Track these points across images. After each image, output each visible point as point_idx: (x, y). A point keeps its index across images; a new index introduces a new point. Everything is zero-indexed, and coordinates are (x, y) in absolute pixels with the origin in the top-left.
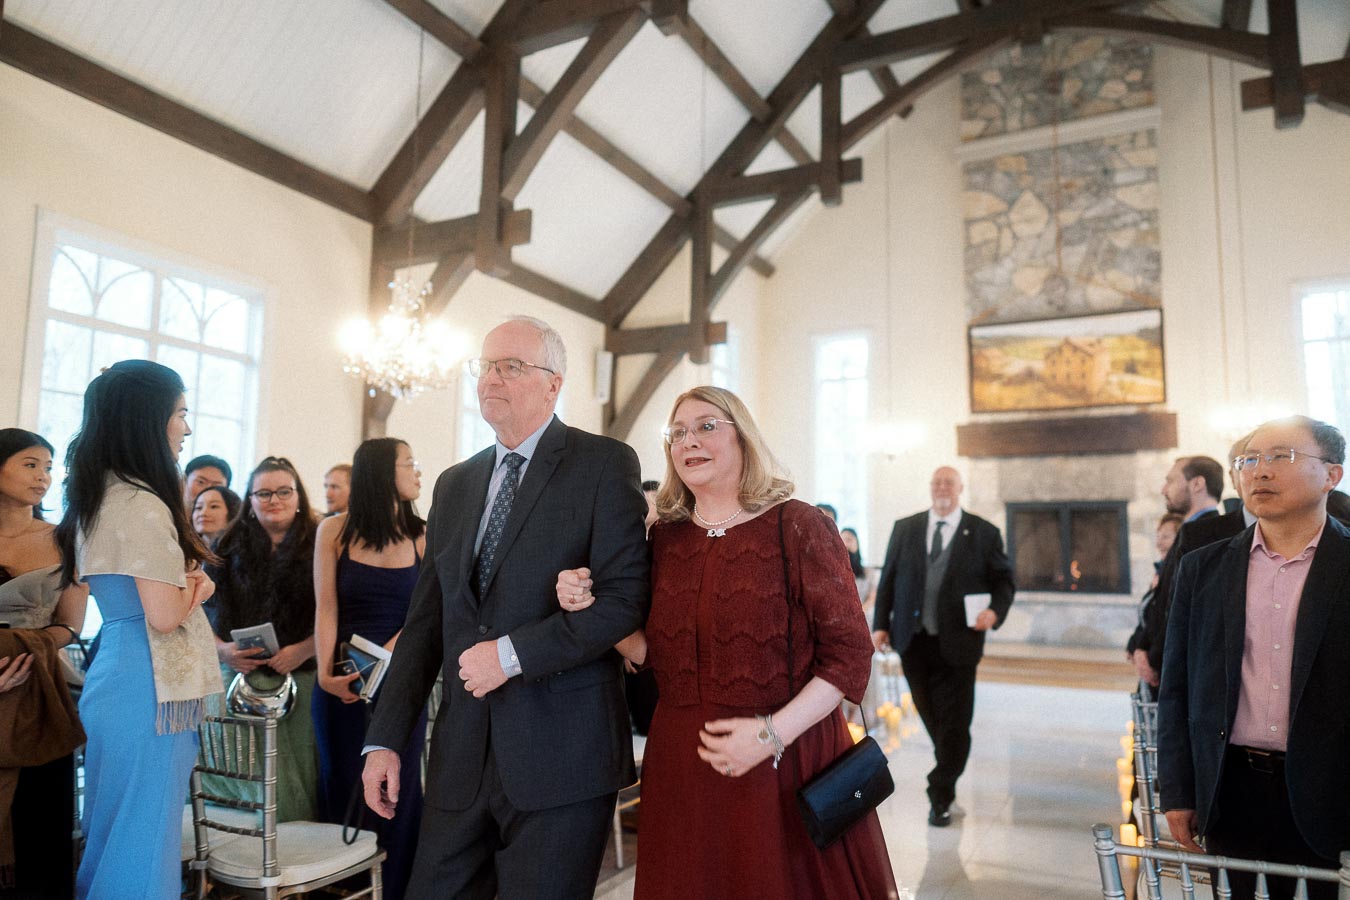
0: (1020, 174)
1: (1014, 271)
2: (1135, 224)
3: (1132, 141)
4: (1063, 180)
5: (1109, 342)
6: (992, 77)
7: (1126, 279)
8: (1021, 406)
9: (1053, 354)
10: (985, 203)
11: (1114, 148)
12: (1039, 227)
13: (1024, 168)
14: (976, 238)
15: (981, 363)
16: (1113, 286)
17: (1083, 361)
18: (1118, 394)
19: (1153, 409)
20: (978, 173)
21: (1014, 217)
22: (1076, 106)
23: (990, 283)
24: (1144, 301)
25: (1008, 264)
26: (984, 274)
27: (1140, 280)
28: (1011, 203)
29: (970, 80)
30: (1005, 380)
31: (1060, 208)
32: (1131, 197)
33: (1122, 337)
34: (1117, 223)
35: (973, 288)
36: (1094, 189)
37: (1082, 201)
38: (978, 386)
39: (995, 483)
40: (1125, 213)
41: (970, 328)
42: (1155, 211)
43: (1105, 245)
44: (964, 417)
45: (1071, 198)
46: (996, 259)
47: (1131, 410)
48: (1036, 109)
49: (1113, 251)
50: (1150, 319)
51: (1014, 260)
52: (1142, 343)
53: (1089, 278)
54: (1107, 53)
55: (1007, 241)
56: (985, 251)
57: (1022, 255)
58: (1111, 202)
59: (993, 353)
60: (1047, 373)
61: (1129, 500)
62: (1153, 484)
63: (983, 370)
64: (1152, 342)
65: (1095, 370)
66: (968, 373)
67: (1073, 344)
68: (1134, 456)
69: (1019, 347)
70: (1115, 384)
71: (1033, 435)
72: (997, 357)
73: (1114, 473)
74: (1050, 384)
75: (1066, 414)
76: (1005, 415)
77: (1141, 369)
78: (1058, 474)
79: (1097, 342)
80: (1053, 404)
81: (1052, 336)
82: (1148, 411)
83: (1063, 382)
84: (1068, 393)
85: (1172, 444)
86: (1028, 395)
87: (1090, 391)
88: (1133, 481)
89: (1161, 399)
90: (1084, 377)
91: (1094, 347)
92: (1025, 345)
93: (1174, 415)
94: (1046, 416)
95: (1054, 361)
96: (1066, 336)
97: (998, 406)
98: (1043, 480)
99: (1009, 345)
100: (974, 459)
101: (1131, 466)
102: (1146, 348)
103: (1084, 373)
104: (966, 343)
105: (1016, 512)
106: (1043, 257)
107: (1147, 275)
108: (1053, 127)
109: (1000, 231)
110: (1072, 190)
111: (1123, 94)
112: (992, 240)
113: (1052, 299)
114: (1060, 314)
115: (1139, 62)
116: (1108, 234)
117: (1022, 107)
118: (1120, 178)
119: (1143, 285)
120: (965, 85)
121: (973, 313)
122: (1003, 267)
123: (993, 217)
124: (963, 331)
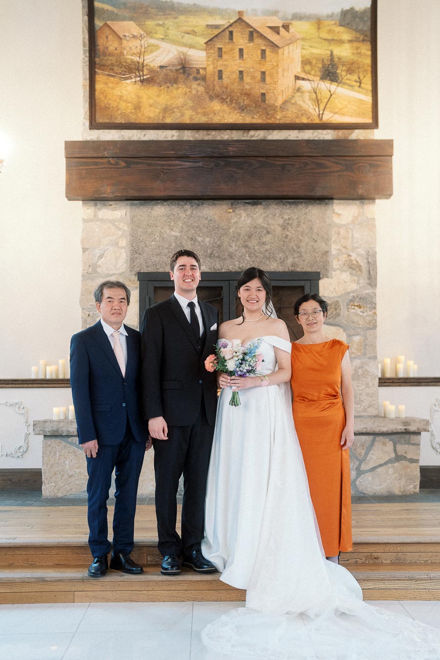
5: (299, 28)
8: (168, 120)
9: (219, 38)
15: (107, 43)
17: (263, 52)
18: (312, 113)
19: (356, 135)
30: (146, 74)
33: (319, 22)
38: (102, 81)
39: (123, 243)
47: (327, 135)
52: (346, 36)
59: (128, 27)
60: (210, 69)
61: (320, 272)
62: (354, 249)
63: (111, 55)
64: (361, 31)
65: (280, 70)
66: (87, 59)
67: (248, 26)
68: (330, 206)
69: (169, 22)
70: (307, 95)
71: (187, 164)
72: (134, 37)
73: (300, 229)
74: (214, 86)
75: (236, 135)
76: (144, 132)
77: (344, 73)
78: (221, 231)
79: (283, 26)
80: (216, 120)
81: (219, 9)
82: (350, 138)
83: (233, 84)
84: (239, 104)
85: (384, 190)
86: (180, 101)
87: (272, 102)
88: (327, 244)
89: (369, 120)
90: (263, 79)
91: (278, 33)
92: (176, 21)
93: (389, 144)
94: (206, 138)
95: (220, 49)
96: (240, 13)
97: (133, 119)
98: (200, 239)
99: (153, 19)
100: (93, 202)
101: (325, 222)
102: (350, 41)
103: (263, 73)
104: (83, 7)
105: (156, 288)
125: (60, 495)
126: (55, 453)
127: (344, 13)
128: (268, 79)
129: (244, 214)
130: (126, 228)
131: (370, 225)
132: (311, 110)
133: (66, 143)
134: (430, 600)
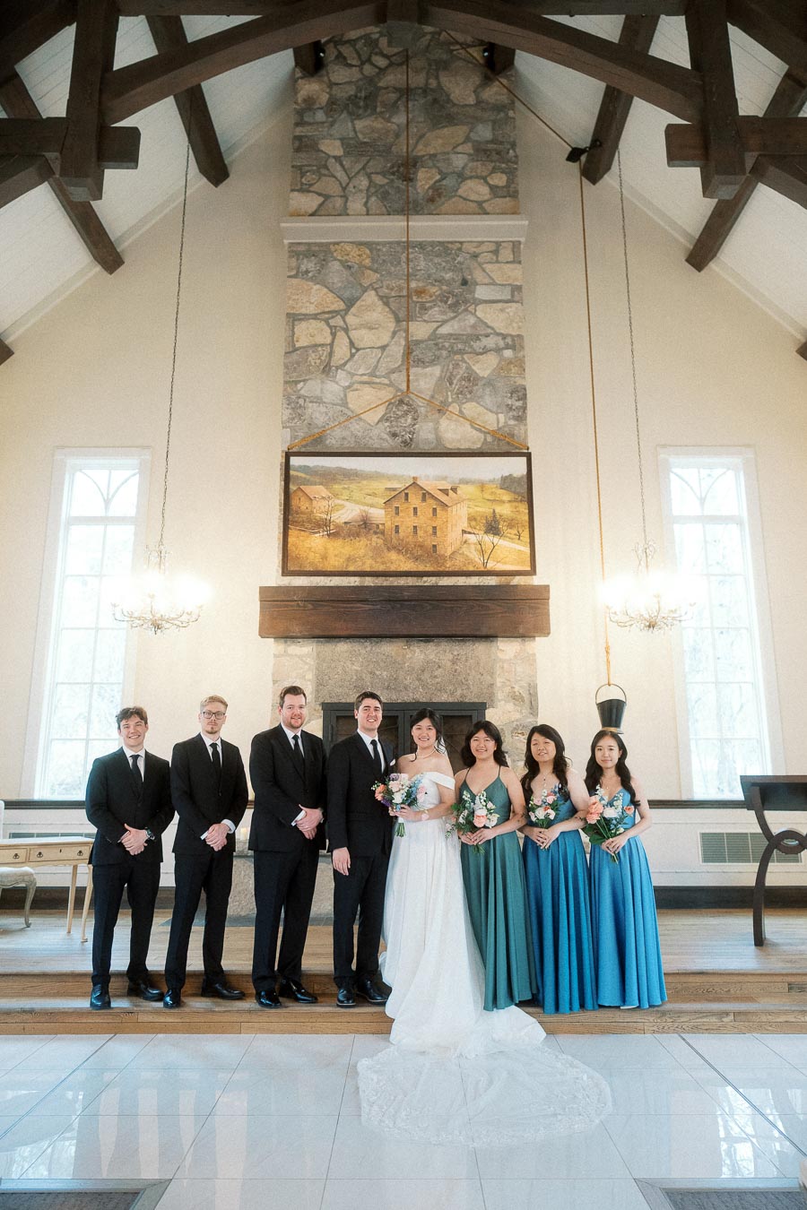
0: (361, 266)
1: (347, 389)
2: (498, 350)
3: (496, 252)
4: (413, 285)
5: (462, 490)
6: (332, 147)
7: (488, 415)
8: (351, 569)
9: (397, 499)
10: (316, 297)
11: (475, 256)
12: (385, 339)
13: (367, 262)
14: (302, 341)
15: (299, 503)
16: (472, 423)
17: (435, 510)
18: (477, 561)
19: (517, 580)
20: (310, 258)
21: (350, 319)
22: (432, 200)
23: (318, 400)
25: (342, 378)
26: (311, 387)
27: (500, 415)
28: (350, 303)
29: (305, 146)
30: (332, 529)
31: (408, 321)
32: (494, 317)
33: (482, 486)
34: (477, 345)
35: (295, 404)
36: (451, 301)
37: (435, 313)
38: (293, 533)
39: (310, 676)
40: (487, 336)
41: (288, 455)
42: (518, 336)
43: (462, 371)
44: (273, 577)
45: (424, 308)
46: (327, 369)
47: (491, 581)
48: (384, 196)
49: (471, 379)
50: (516, 466)
51: (351, 375)
52: (506, 497)
53: (441, 411)
54: (468, 148)
55: (342, 350)
56: (312, 358)
57: (361, 369)
58: (471, 320)
59: (318, 490)
60: (388, 524)
61: (485, 703)
62: (517, 681)
63: (302, 513)
64: (518, 494)
65: (449, 525)
66: (282, 516)
67: (422, 488)
68: (494, 644)
69: (353, 486)
70: (473, 546)
71: (367, 607)
72: (323, 498)
73: (468, 664)
74: (392, 539)
75: (411, 581)
76: (330, 578)
77: (505, 528)
78: (397, 665)
79: (452, 489)
80: (393, 568)
81: (395, 476)
82: (512, 584)
83: (408, 537)
84: (413, 554)
85: (542, 628)
86: (362, 552)
87: (442, 552)
88: (492, 677)
89: (529, 569)
90: (435, 533)
91: (447, 495)
92: (360, 485)
93: (546, 588)
94: (385, 584)
95: (397, 508)
96: (414, 478)
97: (320, 567)
98: (378, 673)
99: (340, 483)
100: (283, 640)
101: (490, 657)
102: (510, 501)
103: (435, 528)
104: (281, 475)
105: (338, 718)
106: (387, 376)
107: (511, 413)
108: (406, 217)
109: (334, 335)
110: (425, 298)
111: (486, 198)
112: (320, 345)
113: (398, 430)
114: (406, 450)
115: (503, 165)
116: (465, 356)
117: (367, 190)
118: (481, 292)
119: (506, 425)
120: (298, 150)
121: (294, 437)
122: (337, 383)
123: (324, 316)
124: (280, 459)
125: (243, 914)
126: (240, 872)
127: (504, 479)
128: (438, 533)
129: (418, 651)
130: (312, 663)
131: (531, 660)
132: (477, 559)
133: (260, 588)
134: (583, 1033)
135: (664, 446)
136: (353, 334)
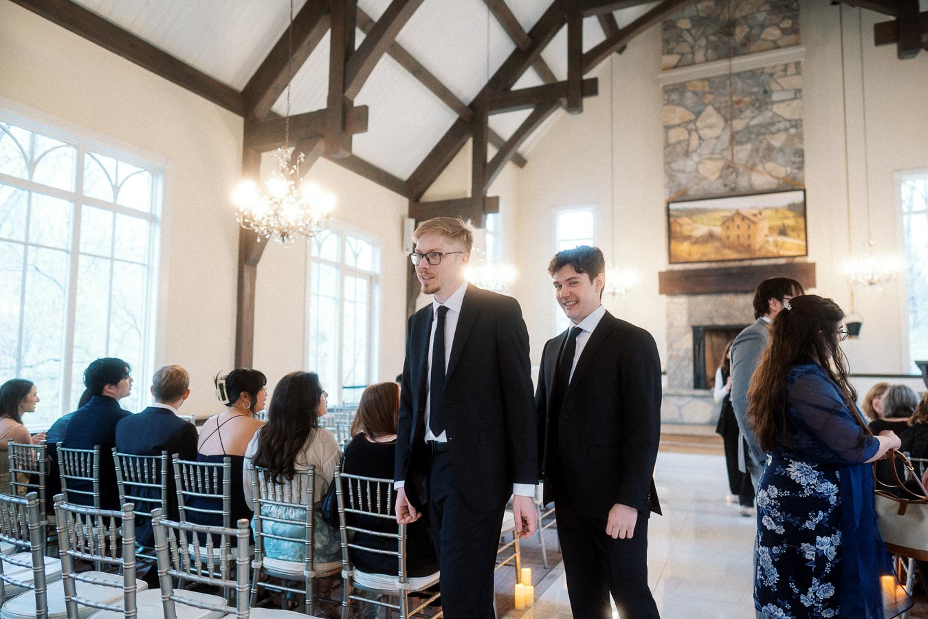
0: (704, 93)
1: (698, 163)
2: (786, 130)
3: (785, 70)
4: (734, 98)
5: (766, 213)
6: (684, 24)
7: (779, 169)
8: (704, 259)
9: (727, 221)
10: (679, 114)
11: (772, 75)
12: (718, 131)
13: (707, 89)
14: (672, 140)
15: (676, 228)
16: (770, 174)
17: (749, 227)
19: (797, 260)
20: (674, 93)
21: (699, 124)
22: (744, 45)
23: (683, 171)
24: (791, 185)
25: (695, 157)
26: (678, 165)
27: (789, 169)
28: (698, 114)
29: (669, 26)
30: (693, 240)
31: (733, 118)
32: (783, 110)
33: (776, 210)
34: (773, 129)
35: (670, 174)
36: (757, 105)
37: (748, 113)
38: (673, 243)
39: (685, 312)
40: (779, 122)
41: (668, 204)
42: (801, 120)
43: (764, 145)
44: (664, 266)
45: (741, 111)
46: (687, 154)
47: (782, 261)
48: (716, 48)
49: (770, 148)
50: (797, 197)
51: (700, 155)
52: (791, 214)
53: (752, 168)
54: (767, 7)
55: (694, 141)
56: (679, 148)
57: (706, 152)
58: (770, 114)
59: (685, 220)
60: (723, 235)
63: (677, 233)
64: (798, 213)
65: (758, 233)
66: (667, 235)
67: (742, 215)
69: (703, 217)
70: (771, 243)
71: (713, 278)
72: (687, 224)
74: (725, 243)
75: (736, 264)
76: (693, 265)
77: (790, 232)
78: (730, 306)
79: (758, 213)
80: (727, 257)
81: (726, 209)
82: (795, 261)
83: (734, 241)
84: (738, 250)
85: (811, 285)
86: (710, 250)
87: (754, 248)
89: (804, 254)
90: (749, 238)
91: (756, 217)
92: (707, 215)
93: (814, 265)
94: (723, 266)
95: (728, 226)
96: (736, 209)
97: (688, 259)
98: (720, 310)
99: (696, 216)
100: (670, 295)
102: (794, 217)
103: (749, 235)
104: (665, 213)
106: (721, 153)
107: (794, 166)
108: (728, 60)
109: (690, 134)
110: (741, 105)
111: (778, 36)
112: (684, 141)
113: (727, 183)
114: (733, 194)
115: (790, 14)
116: (767, 137)
117: (706, 46)
118: (775, 97)
119: (791, 173)
120: (665, 30)
121: (671, 192)
122: (692, 160)
123: (684, 124)
124: (663, 205)
127: (790, 205)
128: (752, 238)
130: (686, 306)
132: (774, 250)
133: (659, 273)
135: (898, 170)
136: (701, 132)
